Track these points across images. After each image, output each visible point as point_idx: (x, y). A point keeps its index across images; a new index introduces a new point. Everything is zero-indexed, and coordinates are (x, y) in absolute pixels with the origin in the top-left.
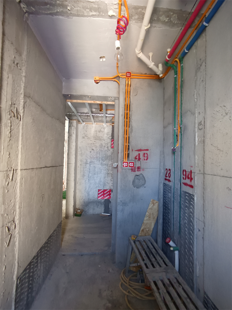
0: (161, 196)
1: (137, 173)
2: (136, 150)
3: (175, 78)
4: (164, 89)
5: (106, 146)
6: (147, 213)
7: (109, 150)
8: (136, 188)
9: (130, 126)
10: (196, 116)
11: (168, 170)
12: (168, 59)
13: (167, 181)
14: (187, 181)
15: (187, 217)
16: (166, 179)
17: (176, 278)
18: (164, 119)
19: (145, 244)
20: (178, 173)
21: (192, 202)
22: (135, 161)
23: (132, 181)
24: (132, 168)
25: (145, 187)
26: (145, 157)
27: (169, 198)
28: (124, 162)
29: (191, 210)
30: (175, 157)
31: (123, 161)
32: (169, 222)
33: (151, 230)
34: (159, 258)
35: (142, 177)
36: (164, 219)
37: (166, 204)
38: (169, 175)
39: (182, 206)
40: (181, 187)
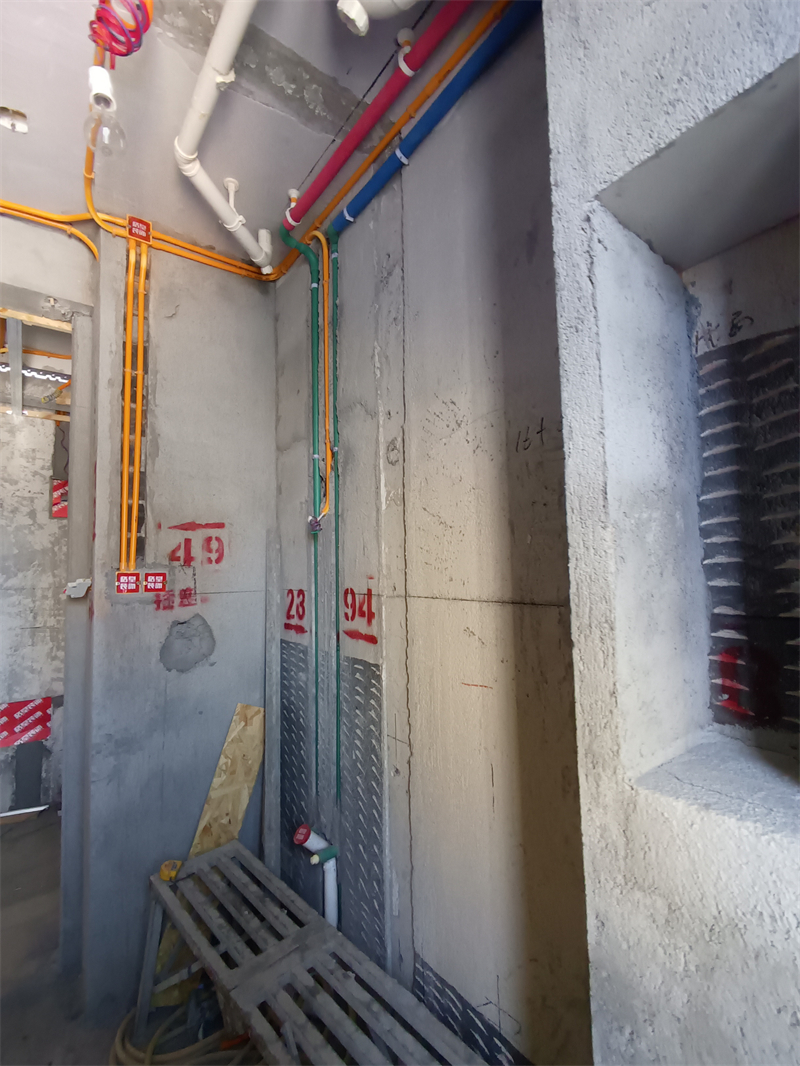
0: (274, 688)
1: (181, 613)
2: (175, 527)
3: (315, 292)
4: (276, 319)
5: (25, 510)
6: (223, 760)
7: (41, 527)
8: (174, 671)
9: (148, 431)
10: (381, 422)
11: (295, 593)
12: (290, 220)
13: (293, 632)
14: (359, 624)
15: (359, 738)
16: (287, 626)
17: (335, 955)
18: (278, 419)
19: (217, 878)
20: (329, 601)
21: (373, 690)
22: (172, 569)
23: (156, 645)
24: (158, 596)
25: (212, 665)
26: (210, 551)
27: (300, 688)
28: (119, 576)
29: (373, 713)
30: (320, 548)
31: (118, 569)
32: (303, 772)
33: (240, 816)
34: (272, 911)
35: (200, 629)
36: (284, 765)
37: (290, 711)
38: (301, 610)
39: (345, 707)
40: (338, 646)
